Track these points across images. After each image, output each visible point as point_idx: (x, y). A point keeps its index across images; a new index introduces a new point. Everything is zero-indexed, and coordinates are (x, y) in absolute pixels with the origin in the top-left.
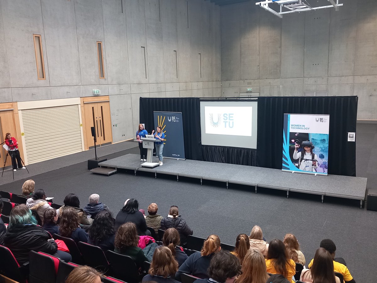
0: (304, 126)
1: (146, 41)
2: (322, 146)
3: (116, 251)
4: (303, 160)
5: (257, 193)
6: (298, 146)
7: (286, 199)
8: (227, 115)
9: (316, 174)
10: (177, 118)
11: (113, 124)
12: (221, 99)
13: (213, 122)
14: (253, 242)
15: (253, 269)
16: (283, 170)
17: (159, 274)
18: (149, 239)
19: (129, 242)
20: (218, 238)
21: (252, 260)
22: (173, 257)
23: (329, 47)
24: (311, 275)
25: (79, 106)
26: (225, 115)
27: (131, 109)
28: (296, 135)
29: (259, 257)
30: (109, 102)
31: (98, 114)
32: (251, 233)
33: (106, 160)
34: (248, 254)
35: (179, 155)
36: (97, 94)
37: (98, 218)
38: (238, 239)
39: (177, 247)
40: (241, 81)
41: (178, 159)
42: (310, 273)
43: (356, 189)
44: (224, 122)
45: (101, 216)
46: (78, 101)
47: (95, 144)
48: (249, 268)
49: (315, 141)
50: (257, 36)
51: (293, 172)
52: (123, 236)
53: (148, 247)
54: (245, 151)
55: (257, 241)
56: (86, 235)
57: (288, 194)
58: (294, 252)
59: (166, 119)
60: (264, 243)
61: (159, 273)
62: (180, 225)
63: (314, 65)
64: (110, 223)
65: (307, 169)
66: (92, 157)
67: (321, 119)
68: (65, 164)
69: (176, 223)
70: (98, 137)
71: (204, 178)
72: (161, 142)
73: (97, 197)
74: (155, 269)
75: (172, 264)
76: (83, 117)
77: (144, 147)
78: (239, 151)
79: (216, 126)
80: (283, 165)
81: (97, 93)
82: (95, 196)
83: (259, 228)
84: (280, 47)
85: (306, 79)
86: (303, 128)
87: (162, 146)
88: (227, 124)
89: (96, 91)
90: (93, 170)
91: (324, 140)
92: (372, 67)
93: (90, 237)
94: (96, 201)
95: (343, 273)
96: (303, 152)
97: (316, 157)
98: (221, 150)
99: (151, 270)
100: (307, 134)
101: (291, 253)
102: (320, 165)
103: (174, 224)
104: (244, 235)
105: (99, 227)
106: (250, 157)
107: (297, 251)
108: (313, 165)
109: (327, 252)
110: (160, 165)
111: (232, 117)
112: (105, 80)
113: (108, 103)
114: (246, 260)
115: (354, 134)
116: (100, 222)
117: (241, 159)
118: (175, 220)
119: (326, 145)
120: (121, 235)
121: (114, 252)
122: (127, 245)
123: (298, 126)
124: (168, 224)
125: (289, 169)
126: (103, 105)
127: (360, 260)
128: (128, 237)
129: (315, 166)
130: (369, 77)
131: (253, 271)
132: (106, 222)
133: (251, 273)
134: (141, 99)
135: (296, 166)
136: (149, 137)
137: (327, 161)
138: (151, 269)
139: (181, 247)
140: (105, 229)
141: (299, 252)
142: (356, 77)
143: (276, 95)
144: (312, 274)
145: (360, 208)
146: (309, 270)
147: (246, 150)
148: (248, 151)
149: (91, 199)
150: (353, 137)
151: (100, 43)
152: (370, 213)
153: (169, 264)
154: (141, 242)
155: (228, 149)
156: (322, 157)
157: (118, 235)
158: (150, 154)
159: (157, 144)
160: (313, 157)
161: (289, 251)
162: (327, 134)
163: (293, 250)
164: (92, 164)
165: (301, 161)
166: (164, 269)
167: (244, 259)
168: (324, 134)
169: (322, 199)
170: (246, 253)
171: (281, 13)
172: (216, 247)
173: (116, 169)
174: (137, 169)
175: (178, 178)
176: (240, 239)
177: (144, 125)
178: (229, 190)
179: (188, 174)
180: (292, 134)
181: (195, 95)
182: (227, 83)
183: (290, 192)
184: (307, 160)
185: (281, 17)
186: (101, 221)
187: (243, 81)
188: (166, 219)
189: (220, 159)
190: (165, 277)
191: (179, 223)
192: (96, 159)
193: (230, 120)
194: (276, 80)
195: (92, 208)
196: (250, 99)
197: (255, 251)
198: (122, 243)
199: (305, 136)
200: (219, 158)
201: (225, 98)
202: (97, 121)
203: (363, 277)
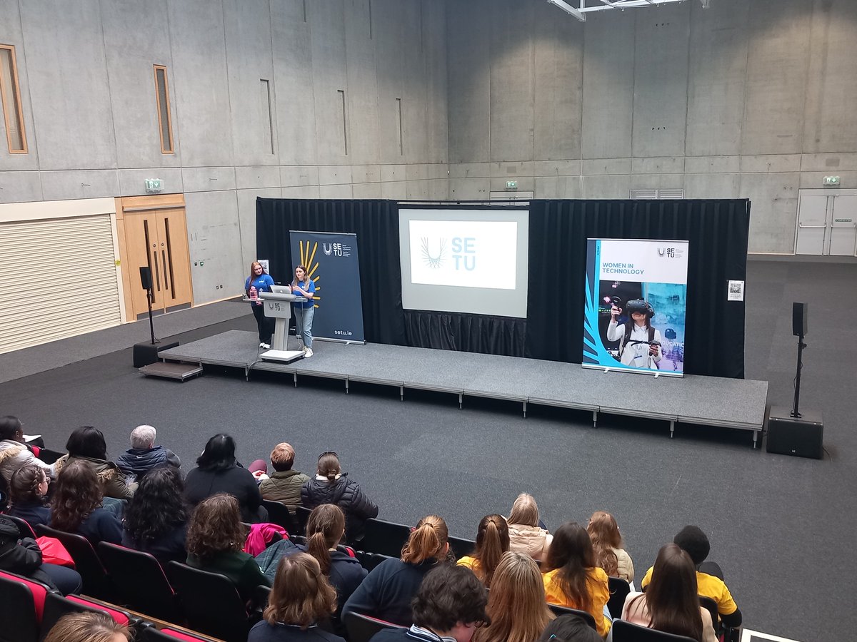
0: (631, 266)
1: (271, 67)
2: (671, 311)
3: (191, 563)
4: (630, 343)
5: (526, 417)
6: (619, 310)
7: (591, 430)
8: (461, 241)
9: (657, 374)
10: (346, 248)
11: (194, 260)
12: (447, 204)
13: (430, 257)
14: (517, 532)
15: (515, 599)
16: (584, 365)
17: (290, 621)
18: (274, 530)
19: (221, 540)
20: (442, 523)
21: (511, 578)
22: (323, 578)
23: (687, 91)
24: (646, 606)
25: (113, 217)
26: (457, 242)
27: (238, 224)
28: (613, 286)
29: (527, 571)
30: (183, 207)
31: (157, 238)
32: (512, 511)
33: (177, 345)
34: (503, 565)
35: (350, 334)
36: (157, 189)
37: (146, 485)
38: (483, 526)
39: (338, 549)
40: (492, 164)
41: (348, 342)
42: (645, 600)
43: (744, 407)
44: (454, 256)
45: (153, 480)
46: (109, 205)
47: (150, 307)
48: (504, 597)
49: (656, 299)
50: (530, 60)
51: (607, 368)
52: (207, 527)
53: (271, 549)
54: (500, 323)
55: (526, 530)
56: (118, 525)
57: (595, 419)
58: (611, 553)
59: (320, 249)
60: (542, 533)
61: (289, 617)
62: (346, 495)
63: (656, 129)
64: (177, 496)
65: (639, 362)
66: (145, 339)
67: (670, 251)
68: (79, 355)
69: (336, 492)
70: (159, 290)
71: (407, 385)
72: (309, 303)
73: (149, 432)
74: (279, 607)
75: (320, 597)
76: (123, 244)
77: (268, 313)
78: (488, 323)
79: (436, 266)
80: (585, 353)
81: (154, 186)
82: (145, 431)
83: (531, 499)
84: (579, 88)
85: (638, 161)
86: (630, 272)
87: (310, 313)
88: (461, 261)
89: (153, 182)
90: (146, 369)
91: (676, 298)
92: (778, 136)
93: (127, 531)
94: (148, 442)
95: (716, 597)
96: (630, 325)
97: (659, 336)
98: (448, 321)
99: (270, 611)
100: (638, 286)
101: (603, 556)
102: (667, 354)
103: (332, 496)
104: (495, 519)
105: (149, 505)
106: (512, 337)
107: (615, 551)
108: (651, 354)
109: (683, 553)
110: (306, 356)
111: (472, 246)
112: (175, 156)
113: (180, 212)
114: (497, 578)
115: (741, 283)
116: (151, 493)
117: (492, 340)
118: (334, 487)
119: (681, 308)
120: (202, 525)
121: (186, 564)
122: (218, 548)
123: (619, 267)
124: (317, 496)
125: (597, 363)
126: (169, 215)
127: (752, 563)
128: (219, 529)
129: (656, 355)
130: (772, 159)
131: (515, 603)
132: (166, 493)
133: (510, 609)
134: (261, 203)
135: (614, 357)
136: (278, 291)
137: (682, 345)
138: (271, 607)
139: (349, 549)
140: (163, 510)
141: (621, 554)
142: (746, 159)
143: (569, 196)
144: (649, 603)
145: (752, 448)
146: (641, 595)
147: (503, 322)
148: (507, 323)
149: (135, 439)
150: (738, 291)
151: (162, 68)
152: (775, 458)
153: (314, 595)
154: (255, 539)
155: (462, 319)
156: (670, 335)
157: (195, 526)
158: (281, 330)
159: (298, 307)
160: (651, 336)
161: (598, 549)
162: (682, 285)
163: (608, 548)
164: (144, 355)
165: (624, 346)
166: (300, 609)
167: (495, 576)
168: (676, 285)
169: (672, 429)
170: (497, 560)
171: (582, 9)
172: (438, 544)
173: (201, 365)
174: (250, 365)
175: (347, 387)
176: (485, 527)
177: (267, 262)
178: (464, 412)
179: (370, 376)
180: (605, 285)
181: (388, 194)
182: (461, 168)
183: (600, 414)
184: (637, 342)
185: (583, 19)
186: (154, 492)
187: (497, 166)
188: (312, 486)
189: (445, 340)
190: (303, 628)
191: (344, 492)
192: (153, 343)
193: (466, 251)
194: (571, 163)
195: (139, 460)
196: (512, 204)
197: (519, 557)
198: (204, 543)
199: (634, 289)
200: (443, 340)
201: (456, 202)
202: (155, 252)
203: (758, 601)
